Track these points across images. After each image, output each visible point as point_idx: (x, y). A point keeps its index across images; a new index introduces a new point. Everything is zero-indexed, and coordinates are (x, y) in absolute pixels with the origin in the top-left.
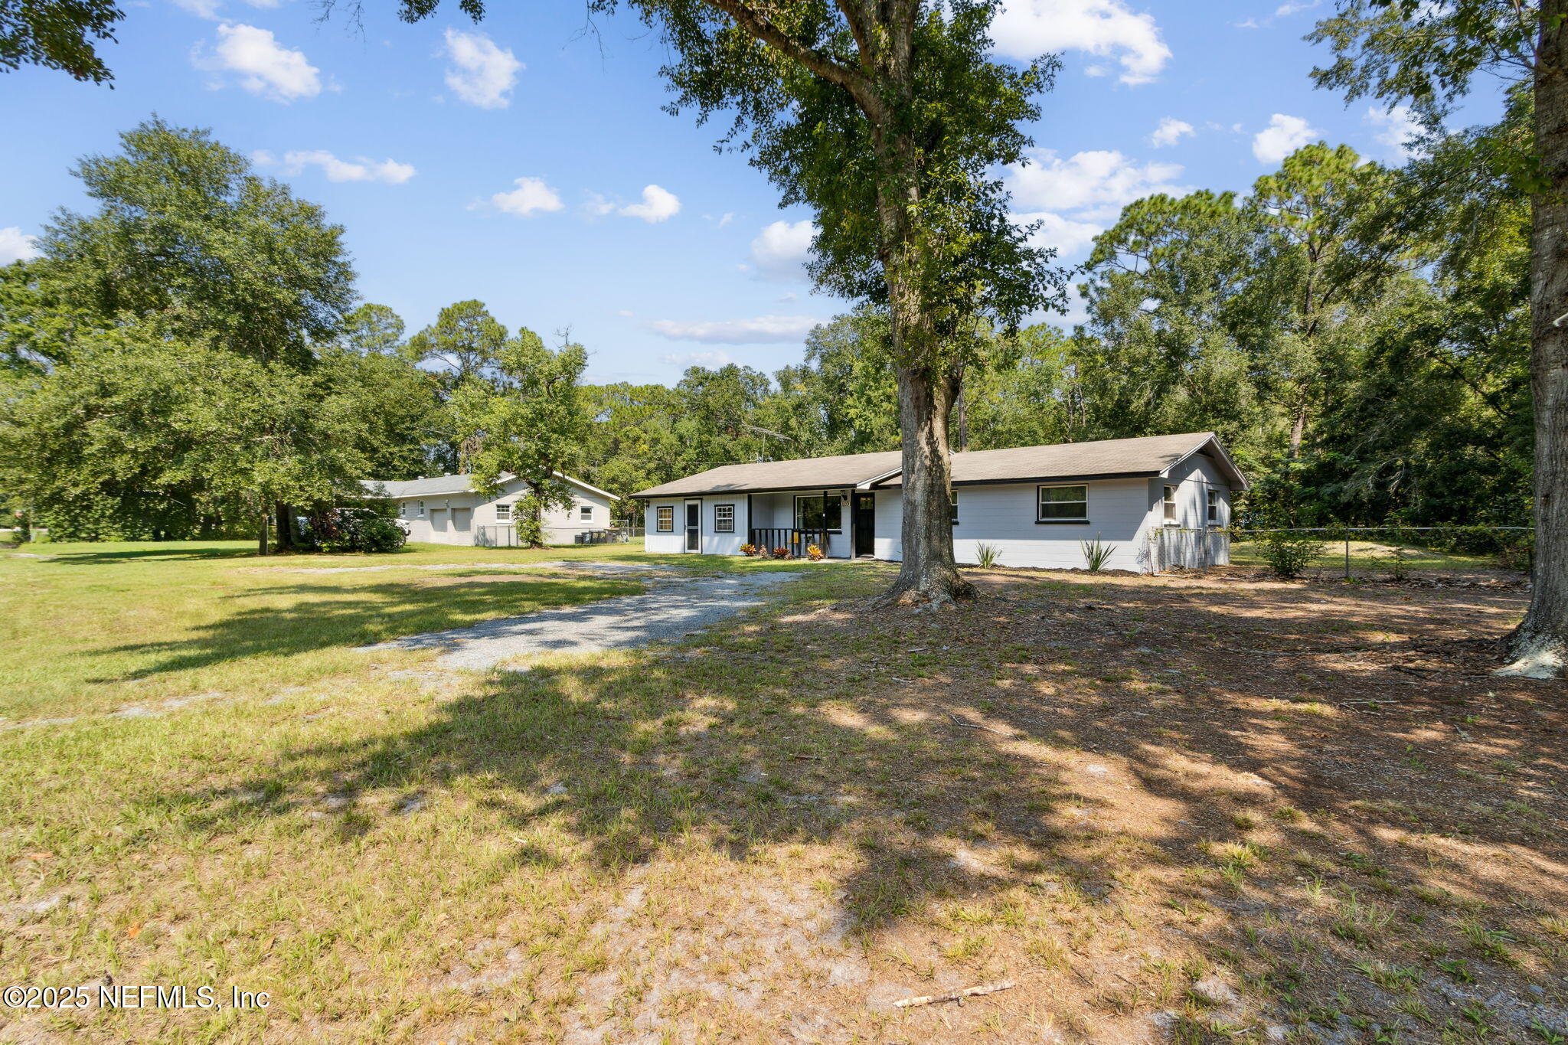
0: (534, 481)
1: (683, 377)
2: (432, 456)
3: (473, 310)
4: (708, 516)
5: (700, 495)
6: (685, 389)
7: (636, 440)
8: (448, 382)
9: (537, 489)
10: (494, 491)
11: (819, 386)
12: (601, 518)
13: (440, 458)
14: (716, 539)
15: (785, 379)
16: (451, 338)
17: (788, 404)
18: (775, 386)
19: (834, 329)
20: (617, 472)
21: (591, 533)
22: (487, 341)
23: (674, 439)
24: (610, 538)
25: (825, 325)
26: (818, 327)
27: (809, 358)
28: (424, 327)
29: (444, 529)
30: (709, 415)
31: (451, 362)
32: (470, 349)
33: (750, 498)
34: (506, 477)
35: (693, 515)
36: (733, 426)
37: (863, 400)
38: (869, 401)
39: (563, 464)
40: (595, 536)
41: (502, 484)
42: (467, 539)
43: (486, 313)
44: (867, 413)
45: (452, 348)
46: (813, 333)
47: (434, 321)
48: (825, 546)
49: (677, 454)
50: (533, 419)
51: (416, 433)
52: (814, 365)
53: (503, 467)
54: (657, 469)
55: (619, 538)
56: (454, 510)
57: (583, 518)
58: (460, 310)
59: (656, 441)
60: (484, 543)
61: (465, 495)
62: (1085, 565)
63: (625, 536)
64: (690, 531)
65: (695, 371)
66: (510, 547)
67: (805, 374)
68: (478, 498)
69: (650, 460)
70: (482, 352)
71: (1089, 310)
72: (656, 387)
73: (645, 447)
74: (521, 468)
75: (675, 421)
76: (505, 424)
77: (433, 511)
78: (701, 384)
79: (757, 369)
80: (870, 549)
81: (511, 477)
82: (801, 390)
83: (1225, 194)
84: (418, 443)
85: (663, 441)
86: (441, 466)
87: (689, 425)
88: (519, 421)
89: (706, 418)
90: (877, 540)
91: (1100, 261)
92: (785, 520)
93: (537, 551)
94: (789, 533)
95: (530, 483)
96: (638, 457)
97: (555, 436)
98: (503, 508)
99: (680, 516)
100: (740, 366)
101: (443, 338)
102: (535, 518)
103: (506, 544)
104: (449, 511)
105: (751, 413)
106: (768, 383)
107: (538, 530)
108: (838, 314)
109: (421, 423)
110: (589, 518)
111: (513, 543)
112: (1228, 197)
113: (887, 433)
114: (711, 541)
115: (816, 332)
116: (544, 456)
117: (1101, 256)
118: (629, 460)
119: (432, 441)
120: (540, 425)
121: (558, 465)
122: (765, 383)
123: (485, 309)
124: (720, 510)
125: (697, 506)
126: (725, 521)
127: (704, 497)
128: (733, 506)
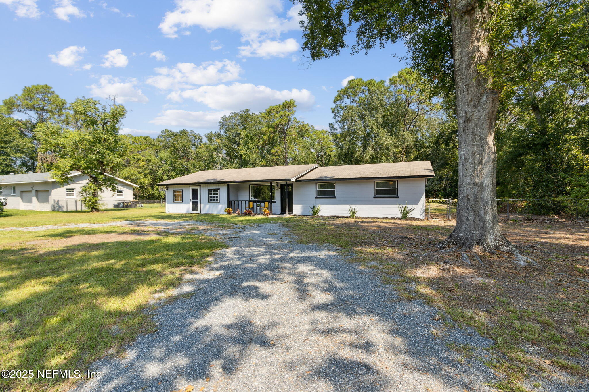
0: (94, 176)
1: (161, 134)
2: (18, 163)
3: (45, 90)
4: (204, 194)
5: (199, 184)
6: (161, 139)
7: (139, 160)
8: (29, 125)
9: (95, 180)
10: (66, 180)
11: (225, 141)
12: (128, 196)
13: (24, 164)
14: (208, 206)
15: (210, 138)
16: (31, 103)
17: (212, 147)
18: (205, 140)
19: (230, 117)
20: (129, 174)
21: (123, 203)
22: (54, 106)
23: (158, 160)
24: (133, 205)
25: (227, 116)
26: (224, 116)
27: (221, 129)
28: (13, 95)
29: (30, 201)
30: (175, 150)
31: (32, 116)
32: (43, 110)
33: (228, 185)
34: (75, 173)
35: (195, 194)
36: (185, 156)
37: (246, 147)
38: (248, 148)
39: (112, 168)
40: (125, 204)
41: (72, 177)
42: (47, 207)
43: (53, 93)
44: (248, 153)
45: (32, 108)
46: (222, 118)
47: (20, 93)
48: (270, 208)
49: (160, 167)
50: (94, 143)
51: (8, 150)
52: (222, 132)
53: (73, 168)
54: (149, 173)
55: (138, 205)
56: (37, 191)
57: (118, 195)
58: (37, 89)
59: (148, 161)
60: (57, 209)
61: (46, 183)
62: (400, 216)
63: (140, 204)
64: (193, 202)
65: (167, 131)
66: (76, 211)
67: (219, 136)
68: (55, 185)
69: (146, 169)
70: (51, 111)
71: (335, 118)
72: (148, 137)
73: (144, 163)
74: (86, 168)
75: (157, 152)
76: (76, 144)
77: (22, 192)
78: (170, 137)
79: (197, 132)
80: (291, 210)
81: (79, 173)
82: (218, 142)
83: (382, 81)
84: (9, 156)
85: (153, 161)
86: (25, 169)
87: (165, 154)
88: (85, 143)
89: (174, 152)
90: (294, 206)
91: (338, 100)
92: (245, 196)
93: (95, 212)
94: (247, 202)
95: (91, 177)
96: (140, 167)
97: (108, 152)
98: (70, 191)
99: (187, 194)
100: (189, 130)
101: (26, 102)
102: (94, 195)
103: (74, 209)
104: (34, 192)
105: (193, 150)
106: (202, 138)
107: (96, 202)
108: (233, 112)
109: (11, 145)
110: (122, 195)
111: (79, 209)
112: (383, 82)
113: (258, 161)
114: (204, 207)
115: (224, 118)
116: (101, 163)
117: (339, 98)
118: (135, 169)
119: (19, 155)
120: (99, 145)
121: (108, 168)
122: (200, 138)
123: (52, 90)
124: (211, 192)
125: (197, 189)
126: (214, 197)
127: (202, 185)
128: (219, 189)
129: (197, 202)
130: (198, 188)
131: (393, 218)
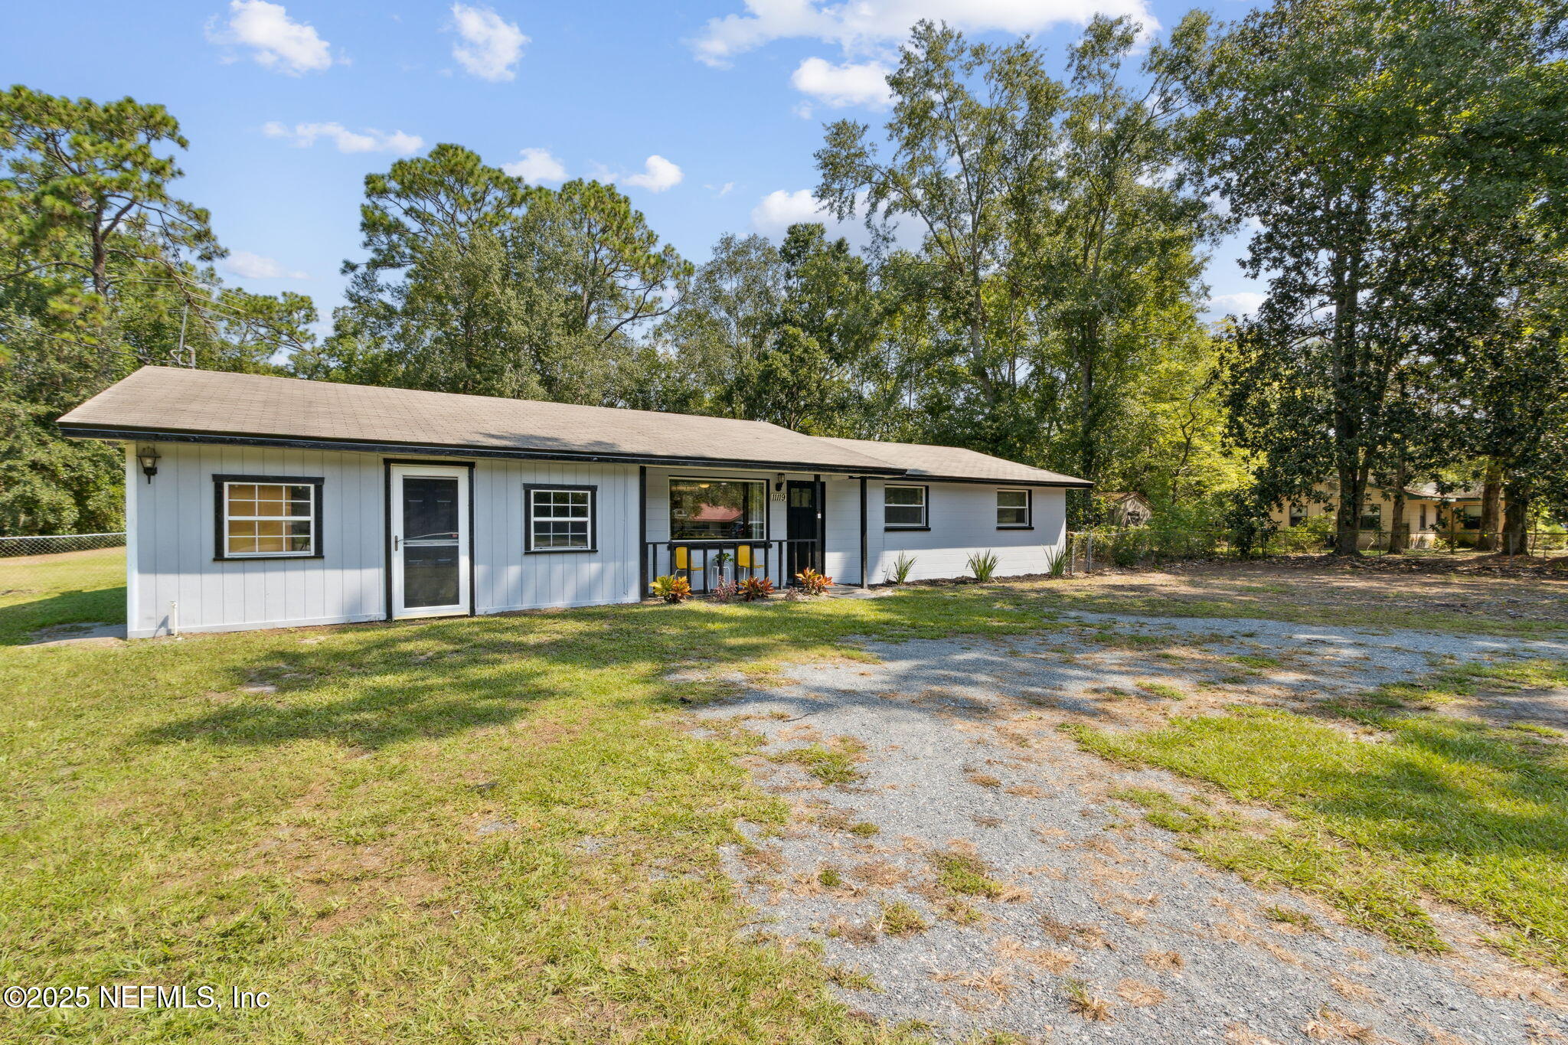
4: (495, 509)
5: (468, 455)
14: (523, 570)
33: (640, 474)
35: (425, 508)
64: (410, 554)
124: (540, 500)
125: (453, 484)
126: (560, 527)
127: (479, 461)
128: (593, 489)
129: (454, 552)
130: (461, 475)
131: (1029, 577)
